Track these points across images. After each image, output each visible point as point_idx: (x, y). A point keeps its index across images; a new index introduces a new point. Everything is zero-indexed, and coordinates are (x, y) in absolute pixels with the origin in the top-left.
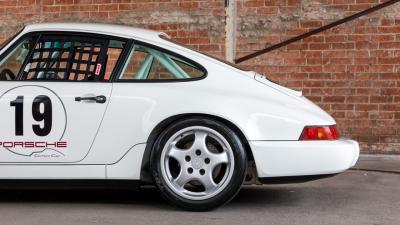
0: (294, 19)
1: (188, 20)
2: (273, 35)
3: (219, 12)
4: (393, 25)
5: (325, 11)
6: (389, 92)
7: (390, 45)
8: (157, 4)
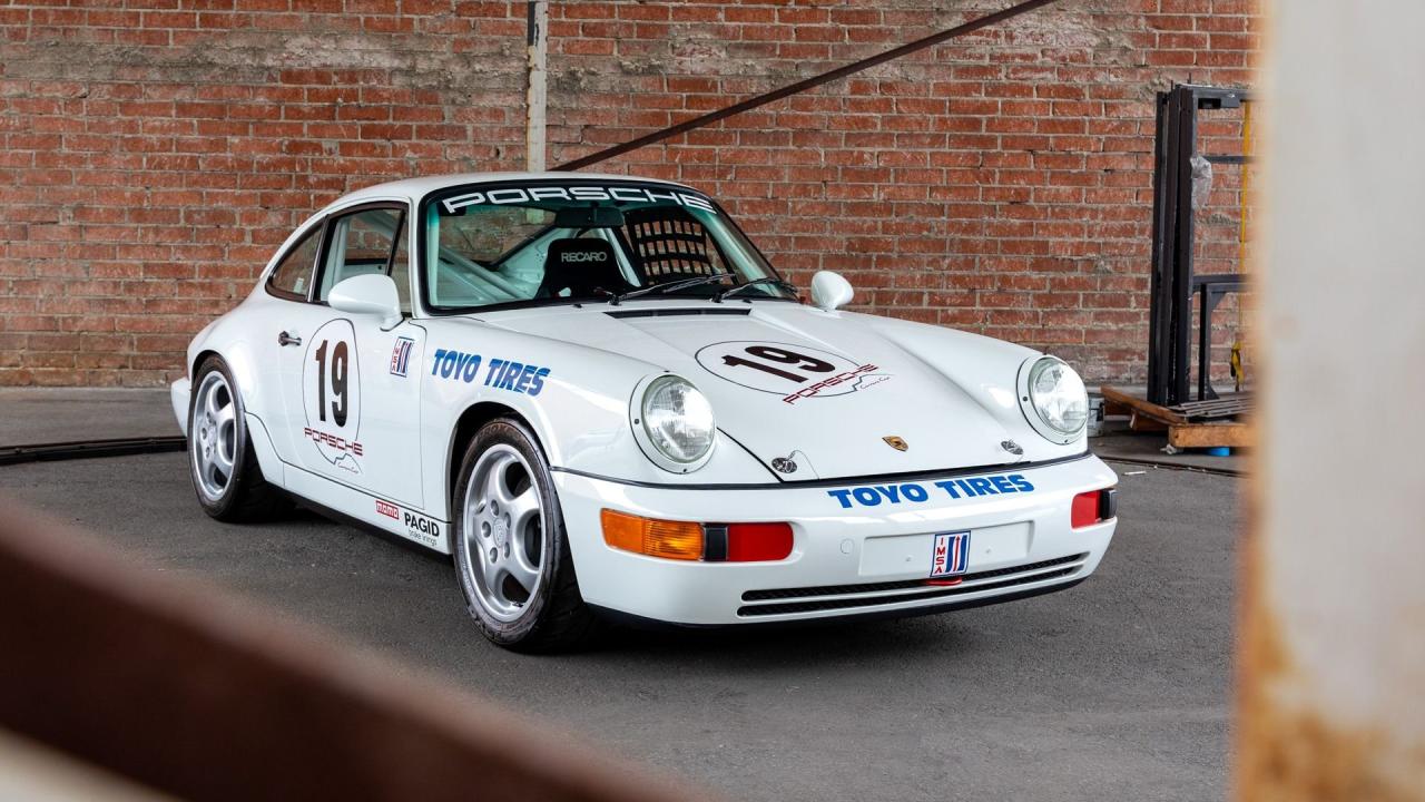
0: (651, 70)
1: (386, 62)
2: (602, 106)
3: (467, 44)
4: (876, 95)
5: (723, 54)
6: (865, 245)
7: (870, 139)
8: (305, 16)
